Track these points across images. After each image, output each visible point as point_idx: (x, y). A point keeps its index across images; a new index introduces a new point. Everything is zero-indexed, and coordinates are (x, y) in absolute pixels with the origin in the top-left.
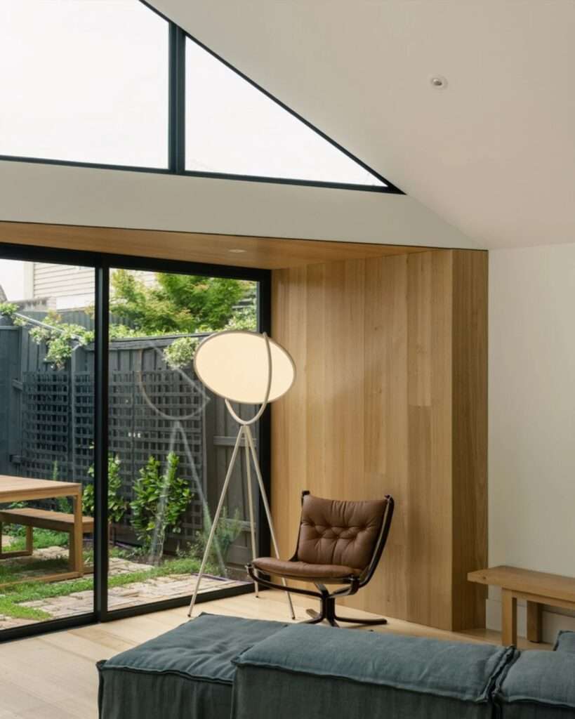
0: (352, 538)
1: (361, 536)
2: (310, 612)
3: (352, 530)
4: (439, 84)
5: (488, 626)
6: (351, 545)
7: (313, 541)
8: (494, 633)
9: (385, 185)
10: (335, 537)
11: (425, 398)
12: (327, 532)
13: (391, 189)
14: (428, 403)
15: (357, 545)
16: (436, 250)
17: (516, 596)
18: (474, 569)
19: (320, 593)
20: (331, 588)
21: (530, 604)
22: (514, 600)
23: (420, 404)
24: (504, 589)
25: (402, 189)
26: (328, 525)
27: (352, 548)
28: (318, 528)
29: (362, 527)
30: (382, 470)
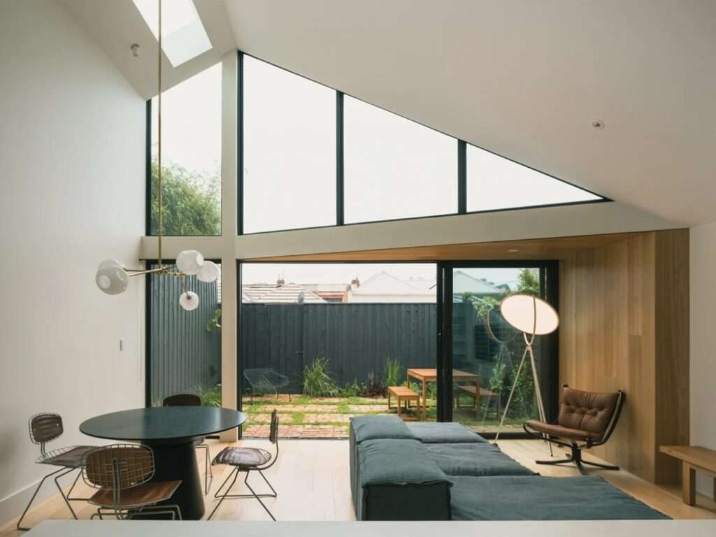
0: (595, 414)
1: (600, 414)
2: (568, 455)
3: (594, 410)
4: (598, 125)
6: (593, 419)
7: (568, 414)
9: (601, 198)
10: (583, 413)
11: (639, 330)
12: (578, 410)
13: (605, 200)
15: (597, 419)
16: (645, 234)
19: (572, 445)
20: (579, 443)
23: (636, 334)
25: (610, 198)
26: (578, 406)
27: (594, 421)
28: (572, 407)
29: (601, 408)
30: (614, 376)
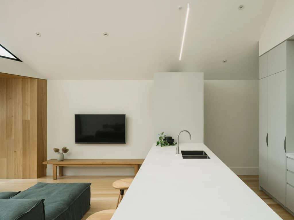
4: (38, 35)
5: (47, 175)
8: (49, 176)
9: (16, 59)
11: (28, 117)
13: (18, 60)
14: (29, 119)
17: (57, 166)
18: (43, 161)
21: (60, 167)
22: (56, 167)
23: (26, 119)
24: (53, 165)
